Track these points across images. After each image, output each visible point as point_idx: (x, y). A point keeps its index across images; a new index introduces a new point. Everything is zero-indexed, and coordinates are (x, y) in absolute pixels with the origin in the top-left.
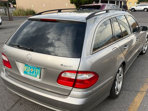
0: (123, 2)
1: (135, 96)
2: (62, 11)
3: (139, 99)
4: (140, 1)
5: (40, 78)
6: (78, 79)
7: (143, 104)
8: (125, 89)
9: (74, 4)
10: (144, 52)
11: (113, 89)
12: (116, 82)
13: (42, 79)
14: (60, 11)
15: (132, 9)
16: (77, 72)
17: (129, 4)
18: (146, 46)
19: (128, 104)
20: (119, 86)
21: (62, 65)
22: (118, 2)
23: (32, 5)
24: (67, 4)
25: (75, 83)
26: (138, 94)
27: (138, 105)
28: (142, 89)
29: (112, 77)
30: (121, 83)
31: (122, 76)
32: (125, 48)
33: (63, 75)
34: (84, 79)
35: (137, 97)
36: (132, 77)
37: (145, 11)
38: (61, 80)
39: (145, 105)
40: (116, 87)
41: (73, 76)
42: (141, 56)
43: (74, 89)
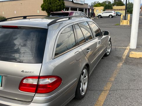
0: (91, 10)
1: (99, 95)
2: (27, 17)
3: (102, 97)
4: (106, 9)
5: (1, 86)
6: (40, 84)
7: (106, 102)
8: (91, 90)
9: (45, 11)
10: (108, 54)
11: (78, 90)
12: (81, 84)
13: (4, 87)
14: (25, 17)
15: (99, 15)
16: (39, 77)
17: (96, 11)
18: (109, 49)
19: (93, 103)
20: (85, 87)
21: (23, 71)
22: (86, 9)
23: (3, 12)
24: (38, 11)
25: (37, 89)
26: (102, 93)
27: (102, 104)
28: (106, 88)
29: (76, 79)
30: (86, 84)
31: (87, 77)
32: (87, 51)
33: (25, 81)
34: (47, 84)
35: (101, 95)
36: (97, 78)
37: (110, 17)
38: (22, 86)
39: (108, 103)
40: (81, 89)
41: (34, 82)
42: (106, 58)
43: (37, 95)
